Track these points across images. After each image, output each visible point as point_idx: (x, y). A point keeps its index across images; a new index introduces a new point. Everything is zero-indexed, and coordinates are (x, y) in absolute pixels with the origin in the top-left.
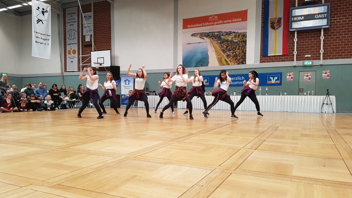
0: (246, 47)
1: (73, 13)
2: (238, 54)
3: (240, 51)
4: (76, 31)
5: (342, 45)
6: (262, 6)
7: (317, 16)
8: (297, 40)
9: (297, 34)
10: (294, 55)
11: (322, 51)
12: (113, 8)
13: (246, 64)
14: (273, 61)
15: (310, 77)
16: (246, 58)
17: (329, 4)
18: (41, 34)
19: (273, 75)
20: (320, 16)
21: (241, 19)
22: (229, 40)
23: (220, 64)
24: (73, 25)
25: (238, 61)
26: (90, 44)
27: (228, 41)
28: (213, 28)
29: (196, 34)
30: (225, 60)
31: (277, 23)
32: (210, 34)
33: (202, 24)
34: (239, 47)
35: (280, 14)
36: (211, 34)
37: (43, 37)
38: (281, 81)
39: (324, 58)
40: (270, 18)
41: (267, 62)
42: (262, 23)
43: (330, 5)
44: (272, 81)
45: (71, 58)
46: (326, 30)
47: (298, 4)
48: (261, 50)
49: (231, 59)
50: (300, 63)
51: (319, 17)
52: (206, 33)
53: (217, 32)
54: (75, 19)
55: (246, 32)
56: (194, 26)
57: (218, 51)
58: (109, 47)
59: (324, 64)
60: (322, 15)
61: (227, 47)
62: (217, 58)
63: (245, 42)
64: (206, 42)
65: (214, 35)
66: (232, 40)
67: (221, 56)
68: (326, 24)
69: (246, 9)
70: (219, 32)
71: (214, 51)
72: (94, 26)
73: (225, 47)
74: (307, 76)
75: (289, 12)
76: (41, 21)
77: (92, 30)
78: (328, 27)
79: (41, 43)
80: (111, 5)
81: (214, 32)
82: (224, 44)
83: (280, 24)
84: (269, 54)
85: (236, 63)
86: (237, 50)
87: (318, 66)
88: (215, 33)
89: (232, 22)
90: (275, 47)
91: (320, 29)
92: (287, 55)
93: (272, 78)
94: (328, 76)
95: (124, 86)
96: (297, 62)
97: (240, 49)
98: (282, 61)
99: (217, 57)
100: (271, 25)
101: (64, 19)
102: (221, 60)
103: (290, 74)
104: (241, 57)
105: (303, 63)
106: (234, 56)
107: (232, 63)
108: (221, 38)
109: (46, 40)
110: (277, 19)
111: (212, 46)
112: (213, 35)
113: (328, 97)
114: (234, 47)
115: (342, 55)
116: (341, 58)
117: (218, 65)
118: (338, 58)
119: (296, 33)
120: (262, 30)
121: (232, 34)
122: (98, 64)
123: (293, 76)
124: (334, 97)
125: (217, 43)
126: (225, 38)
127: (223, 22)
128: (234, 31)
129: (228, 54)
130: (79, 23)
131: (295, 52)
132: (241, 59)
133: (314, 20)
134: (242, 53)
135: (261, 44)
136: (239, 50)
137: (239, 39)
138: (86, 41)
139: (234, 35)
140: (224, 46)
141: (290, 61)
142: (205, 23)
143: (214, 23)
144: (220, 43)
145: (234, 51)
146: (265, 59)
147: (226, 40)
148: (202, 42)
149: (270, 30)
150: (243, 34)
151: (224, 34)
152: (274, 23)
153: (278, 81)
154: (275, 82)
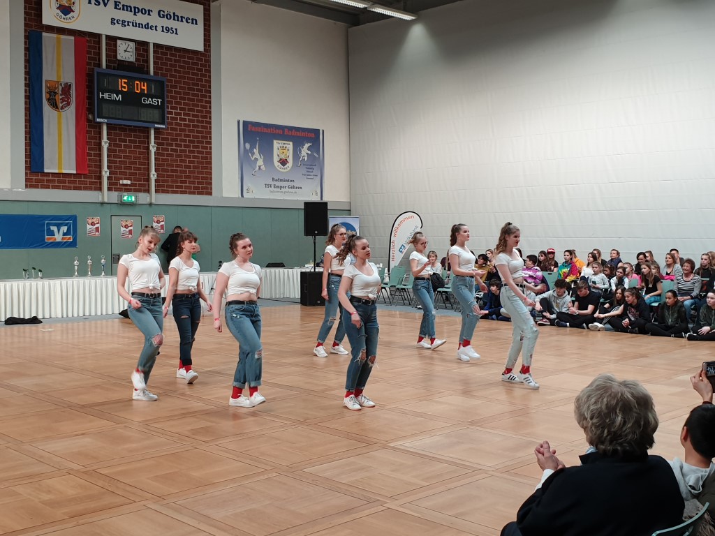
8: (109, 143)
9: (108, 130)
11: (153, 175)
14: (54, 187)
15: (132, 228)
19: (59, 220)
31: (61, 95)
35: (69, 76)
38: (76, 237)
40: (44, 78)
41: (41, 188)
42: (26, 85)
44: (55, 237)
47: (106, 63)
50: (114, 197)
51: (149, 102)
68: (161, 121)
74: (126, 227)
78: (164, 126)
83: (68, 99)
84: (46, 168)
87: (144, 206)
90: (60, 152)
93: (54, 229)
96: (109, 193)
98: (76, 188)
100: (48, 96)
103: (93, 220)
105: (121, 196)
110: (61, 84)
116: (191, 193)
119: (105, 128)
123: (99, 225)
135: (26, 140)
141: (90, 189)
146: (37, 181)
149: (47, 108)
152: (55, 93)
153: (69, 238)
154: (63, 239)
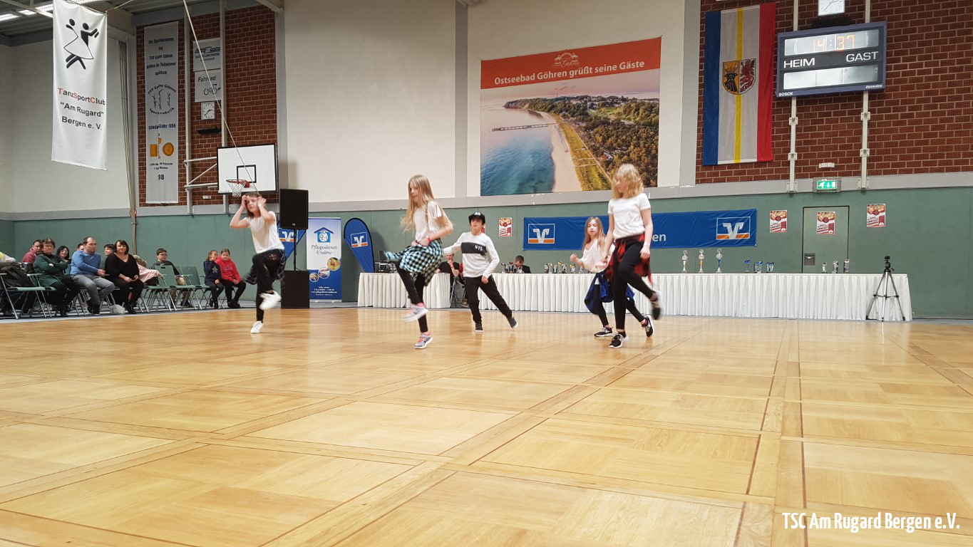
0: (658, 140)
1: (167, 40)
2: (636, 158)
3: (641, 151)
4: (175, 91)
5: (918, 136)
6: (702, 28)
7: (852, 56)
8: (799, 121)
9: (797, 105)
10: (788, 163)
11: (865, 152)
12: (284, 25)
13: (657, 186)
14: (730, 180)
15: (833, 221)
16: (656, 171)
17: (884, 24)
18: (80, 98)
19: (734, 217)
20: (859, 57)
21: (642, 64)
22: (611, 121)
23: (586, 186)
24: (166, 73)
26: (216, 128)
27: (609, 124)
28: (565, 87)
29: (519, 104)
30: (600, 176)
31: (742, 75)
32: (557, 102)
33: (534, 76)
34: (638, 139)
35: (752, 51)
36: (560, 105)
37: (85, 106)
38: (754, 233)
39: (870, 173)
40: (723, 59)
41: (715, 182)
42: (700, 73)
43: (885, 28)
44: (729, 234)
45: (160, 166)
46: (875, 96)
47: (799, 24)
48: (698, 149)
50: (807, 185)
51: (856, 59)
52: (545, 100)
53: (577, 97)
54: (171, 56)
55: (658, 100)
56: (513, 80)
57: (580, 151)
58: (269, 137)
59: (871, 188)
60: (864, 55)
61: (604, 141)
62: (577, 171)
63: (654, 126)
64: (547, 125)
65: (568, 105)
66: (619, 120)
67: (589, 164)
68: (876, 80)
69: (657, 36)
70: (582, 98)
71: (569, 149)
72: (227, 76)
73: (600, 139)
74: (825, 220)
75: (776, 45)
76: (78, 61)
77: (219, 89)
78: (881, 86)
79: (79, 124)
80: (276, 19)
81: (569, 99)
82: (597, 132)
83: (749, 77)
84: (722, 160)
86: (632, 147)
87: (853, 193)
88: (571, 101)
89: (619, 71)
90: (738, 139)
91: (861, 93)
92: (771, 163)
93: (729, 226)
94: (882, 219)
95: (315, 247)
96: (797, 181)
97: (642, 145)
98: (757, 179)
99: (576, 168)
100: (726, 80)
101: (138, 56)
102: (588, 176)
103: (779, 214)
104: (643, 165)
105: (814, 184)
108: (587, 115)
109: (92, 114)
110: (742, 63)
111: (564, 135)
112: (565, 106)
113: (889, 277)
114: (623, 141)
115: (919, 164)
116: (917, 171)
117: (581, 190)
118: (909, 172)
119: (794, 102)
120: (700, 93)
121: (619, 104)
122: (240, 185)
123: (785, 220)
124: (904, 277)
125: (576, 129)
126: (600, 115)
127: (593, 71)
128: (625, 97)
129: (607, 158)
130: (183, 68)
131: (793, 155)
132: (646, 173)
133: (844, 68)
134: (647, 156)
135: (699, 131)
136: (639, 149)
137: (637, 119)
138: (204, 118)
139: (622, 107)
140: (597, 136)
141: (777, 178)
142: (543, 74)
143: (568, 74)
144: (586, 129)
145: (625, 150)
146: (710, 175)
147: (602, 119)
148: (535, 126)
149: (723, 92)
150: (649, 104)
151: (597, 103)
152: (734, 75)
153: (747, 235)
154: (737, 236)
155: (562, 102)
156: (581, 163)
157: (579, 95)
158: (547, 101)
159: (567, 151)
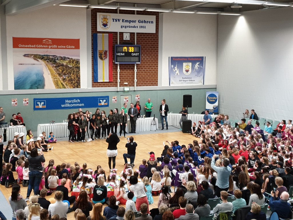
0: (80, 73)
2: (73, 78)
3: (75, 76)
7: (133, 54)
8: (120, 70)
10: (117, 82)
11: (136, 80)
13: (80, 88)
14: (101, 87)
16: (80, 83)
21: (74, 47)
23: (57, 87)
25: (74, 85)
27: (64, 66)
28: (47, 51)
29: (29, 55)
30: (62, 84)
31: (104, 55)
32: (44, 56)
33: (35, 45)
34: (74, 72)
35: (106, 48)
38: (109, 103)
40: (98, 49)
41: (97, 87)
42: (92, 53)
44: (102, 104)
47: (119, 42)
48: (92, 77)
49: (67, 83)
50: (122, 89)
53: (52, 56)
56: (27, 46)
57: (54, 74)
59: (136, 90)
60: (136, 54)
61: (62, 71)
62: (53, 82)
63: (79, 68)
64: (41, 64)
65: (48, 58)
66: (67, 65)
67: (57, 79)
68: (138, 61)
69: (78, 38)
70: (54, 56)
71: (50, 73)
73: (61, 71)
74: (126, 99)
78: (140, 63)
81: (49, 55)
82: (60, 68)
83: (106, 56)
84: (99, 81)
85: (71, 87)
86: (72, 74)
87: (132, 91)
88: (50, 57)
89: (66, 48)
90: (104, 75)
91: (134, 64)
92: (112, 82)
94: (139, 99)
97: (75, 74)
99: (53, 80)
100: (99, 55)
102: (57, 84)
103: (115, 97)
104: (76, 81)
106: (69, 80)
107: (68, 86)
108: (56, 62)
110: (104, 51)
111: (48, 68)
114: (69, 72)
117: (55, 88)
119: (119, 65)
120: (92, 58)
121: (67, 59)
123: (116, 99)
125: (52, 67)
126: (60, 62)
127: (57, 47)
128: (69, 57)
129: (64, 77)
131: (119, 80)
132: (76, 84)
133: (131, 57)
134: (77, 78)
135: (92, 71)
137: (73, 65)
139: (68, 61)
140: (60, 70)
142: (39, 46)
143: (48, 46)
144: (56, 67)
145: (69, 75)
146: (96, 85)
147: (61, 64)
148: (36, 64)
149: (99, 60)
150: (77, 61)
151: (59, 58)
152: (102, 54)
153: (106, 104)
154: (104, 104)
155: (46, 56)
156: (54, 79)
157: (53, 55)
158: (41, 55)
159: (49, 74)
